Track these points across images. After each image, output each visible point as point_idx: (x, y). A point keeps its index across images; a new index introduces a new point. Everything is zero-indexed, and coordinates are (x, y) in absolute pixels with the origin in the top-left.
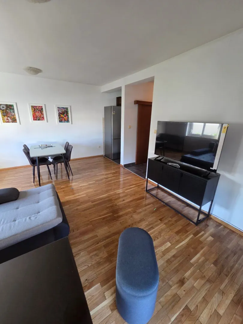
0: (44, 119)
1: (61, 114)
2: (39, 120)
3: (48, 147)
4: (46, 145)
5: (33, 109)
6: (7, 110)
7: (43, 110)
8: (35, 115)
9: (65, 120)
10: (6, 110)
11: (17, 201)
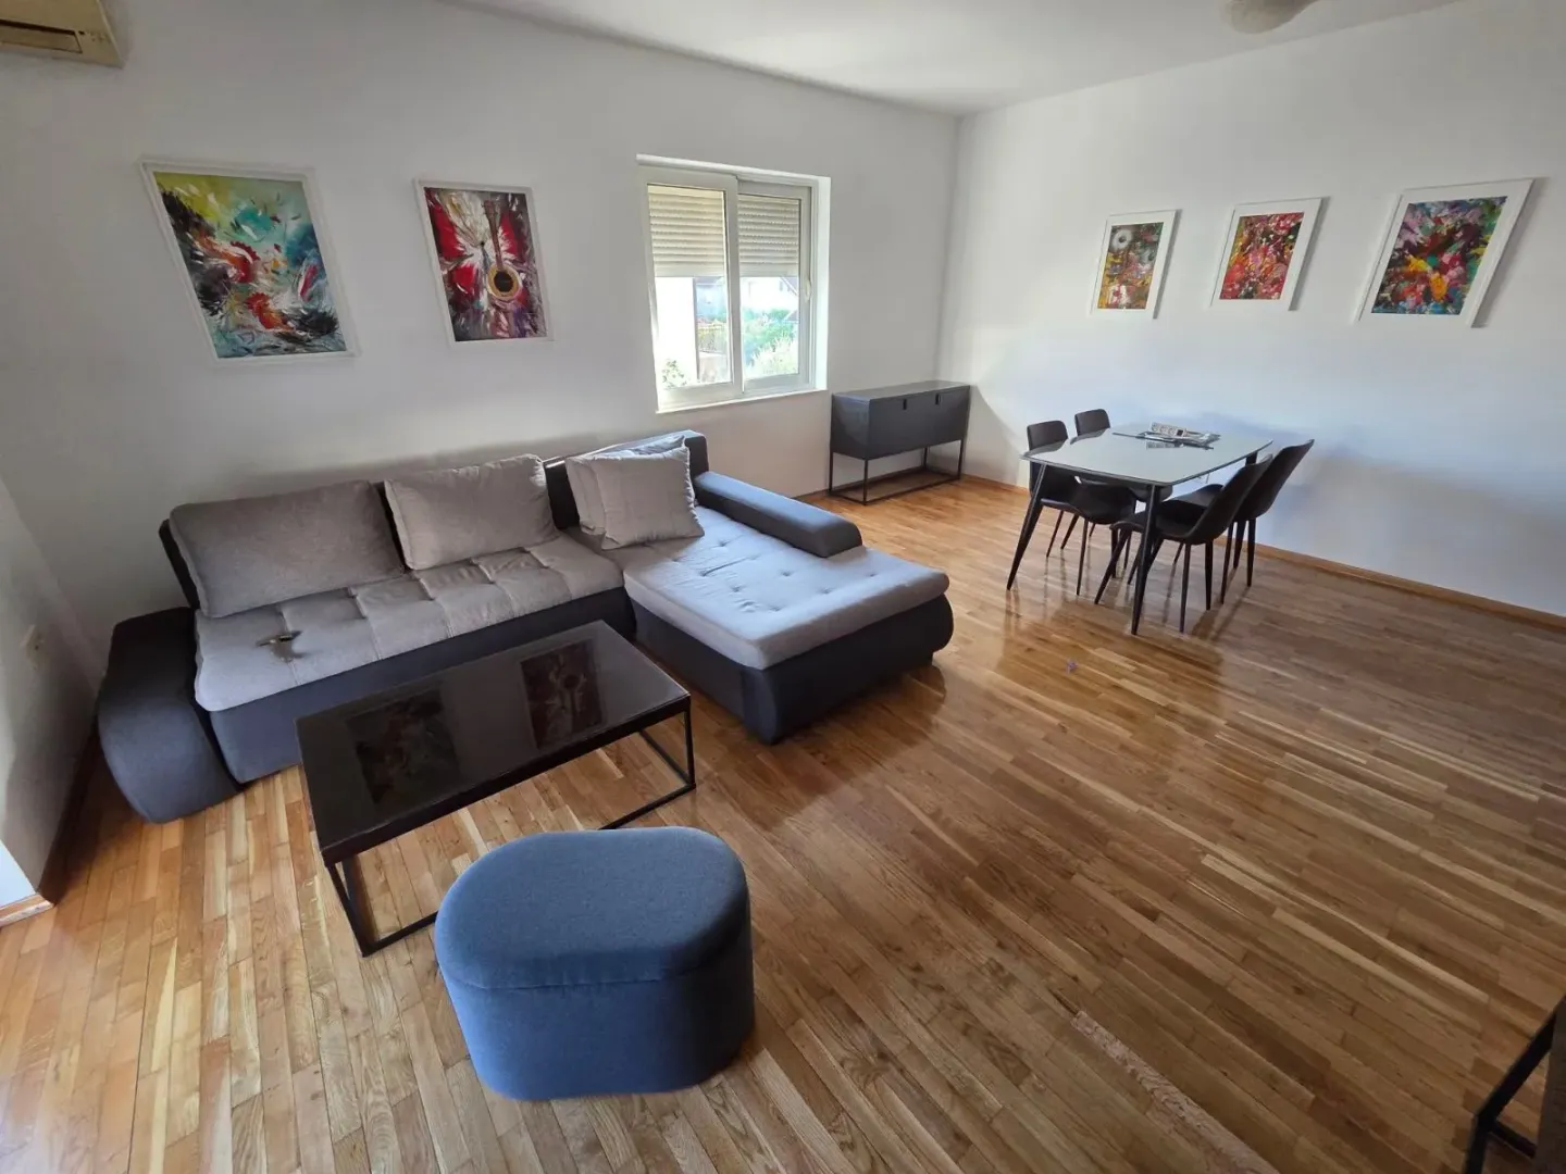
0: (1279, 290)
1: (1417, 250)
2: (1249, 296)
3: (1188, 443)
4: (1180, 433)
5: (1246, 235)
6: (1131, 254)
7: (1294, 241)
8: (1242, 266)
9: (1427, 296)
10: (1129, 251)
11: (819, 560)
